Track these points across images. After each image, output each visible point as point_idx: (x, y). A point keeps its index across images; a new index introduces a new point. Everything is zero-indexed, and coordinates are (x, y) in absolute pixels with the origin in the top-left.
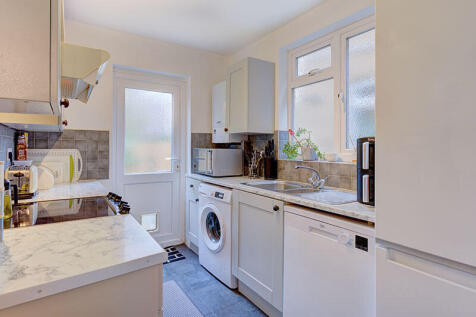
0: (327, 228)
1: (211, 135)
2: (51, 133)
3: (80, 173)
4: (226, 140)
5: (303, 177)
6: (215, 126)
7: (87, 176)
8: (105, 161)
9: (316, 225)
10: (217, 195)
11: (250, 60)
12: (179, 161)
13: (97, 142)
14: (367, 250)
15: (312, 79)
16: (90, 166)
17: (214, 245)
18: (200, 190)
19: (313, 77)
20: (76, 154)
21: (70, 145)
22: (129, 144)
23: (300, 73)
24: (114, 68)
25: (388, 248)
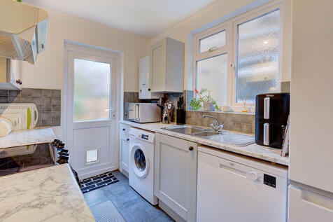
0: (236, 166)
1: (138, 93)
2: (11, 91)
3: (36, 122)
4: (149, 97)
5: (206, 123)
6: (141, 87)
7: (42, 124)
8: (57, 113)
9: (227, 163)
10: (143, 136)
11: (168, 39)
12: (115, 111)
13: (50, 98)
14: (275, 187)
15: (212, 54)
16: (45, 117)
17: (141, 173)
18: (130, 132)
19: (212, 53)
20: (33, 107)
21: (28, 100)
22: (77, 99)
23: (202, 51)
24: (65, 43)
25: (302, 189)
